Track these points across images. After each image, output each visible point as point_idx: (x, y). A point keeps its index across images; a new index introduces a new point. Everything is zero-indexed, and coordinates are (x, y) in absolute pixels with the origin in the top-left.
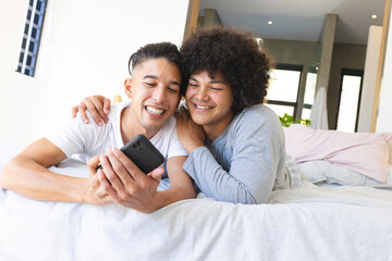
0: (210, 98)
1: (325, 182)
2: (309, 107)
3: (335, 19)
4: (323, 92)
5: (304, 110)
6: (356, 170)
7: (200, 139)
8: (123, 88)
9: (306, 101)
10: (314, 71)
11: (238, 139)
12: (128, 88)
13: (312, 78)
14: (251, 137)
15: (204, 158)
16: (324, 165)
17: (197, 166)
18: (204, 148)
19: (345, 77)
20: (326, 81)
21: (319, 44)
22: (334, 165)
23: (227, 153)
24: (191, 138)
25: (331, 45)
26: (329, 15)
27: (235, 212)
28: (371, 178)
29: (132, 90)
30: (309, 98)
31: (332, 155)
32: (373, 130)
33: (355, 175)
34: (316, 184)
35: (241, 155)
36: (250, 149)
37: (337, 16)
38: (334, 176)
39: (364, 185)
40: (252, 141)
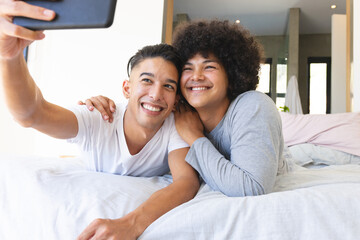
0: (205, 78)
1: (311, 164)
2: (282, 95)
3: (297, 12)
4: (294, 80)
5: (278, 99)
6: (341, 149)
7: (199, 130)
8: (121, 89)
9: (279, 91)
10: (283, 62)
11: (236, 126)
12: (126, 89)
13: (282, 69)
14: (249, 123)
15: (206, 150)
16: (309, 148)
17: (199, 157)
18: (205, 139)
19: (312, 65)
20: (295, 70)
21: (285, 37)
22: (319, 147)
23: (225, 142)
24: (191, 130)
25: (297, 37)
26: (292, 10)
27: (245, 206)
28: (355, 156)
29: (129, 90)
30: (281, 87)
31: (315, 137)
32: (348, 110)
33: (340, 154)
34: (304, 166)
35: (240, 143)
36: (249, 136)
37: (300, 10)
38: (320, 157)
39: (350, 163)
40: (251, 127)
